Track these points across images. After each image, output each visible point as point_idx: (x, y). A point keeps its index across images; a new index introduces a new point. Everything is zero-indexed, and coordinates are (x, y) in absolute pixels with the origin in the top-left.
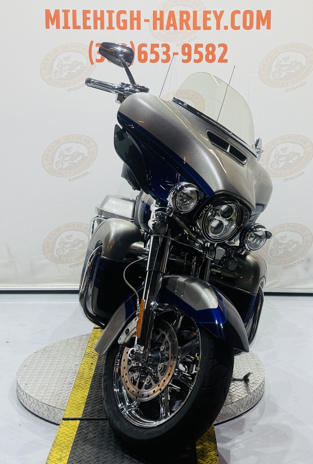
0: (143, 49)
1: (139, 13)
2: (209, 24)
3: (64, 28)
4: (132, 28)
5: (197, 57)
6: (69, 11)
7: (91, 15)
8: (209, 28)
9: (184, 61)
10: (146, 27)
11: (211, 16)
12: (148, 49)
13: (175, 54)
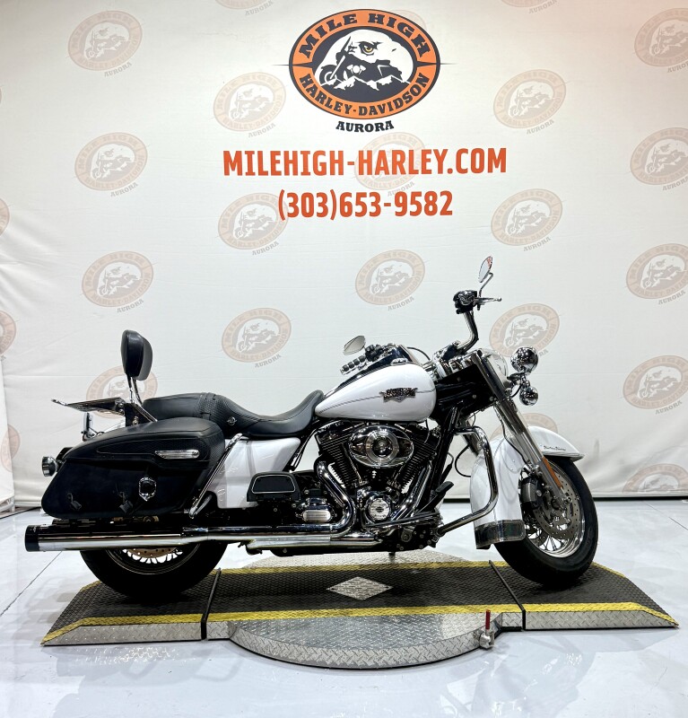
0: (347, 199)
1: (341, 153)
2: (429, 166)
3: (247, 174)
4: (332, 173)
5: (413, 208)
6: (253, 152)
7: (281, 158)
8: (430, 172)
9: (398, 214)
10: (351, 171)
12: (352, 200)
13: (387, 205)
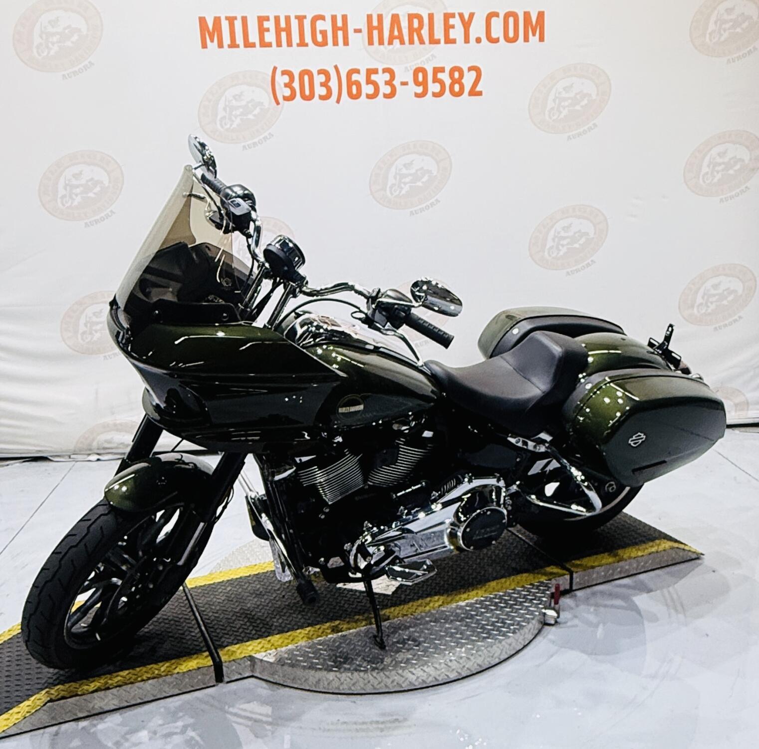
0: (355, 77)
1: (345, 18)
2: (453, 34)
4: (335, 43)
5: (436, 88)
7: (270, 25)
8: (454, 41)
9: (417, 95)
10: (358, 41)
11: (455, 21)
12: (361, 78)
13: (404, 84)
